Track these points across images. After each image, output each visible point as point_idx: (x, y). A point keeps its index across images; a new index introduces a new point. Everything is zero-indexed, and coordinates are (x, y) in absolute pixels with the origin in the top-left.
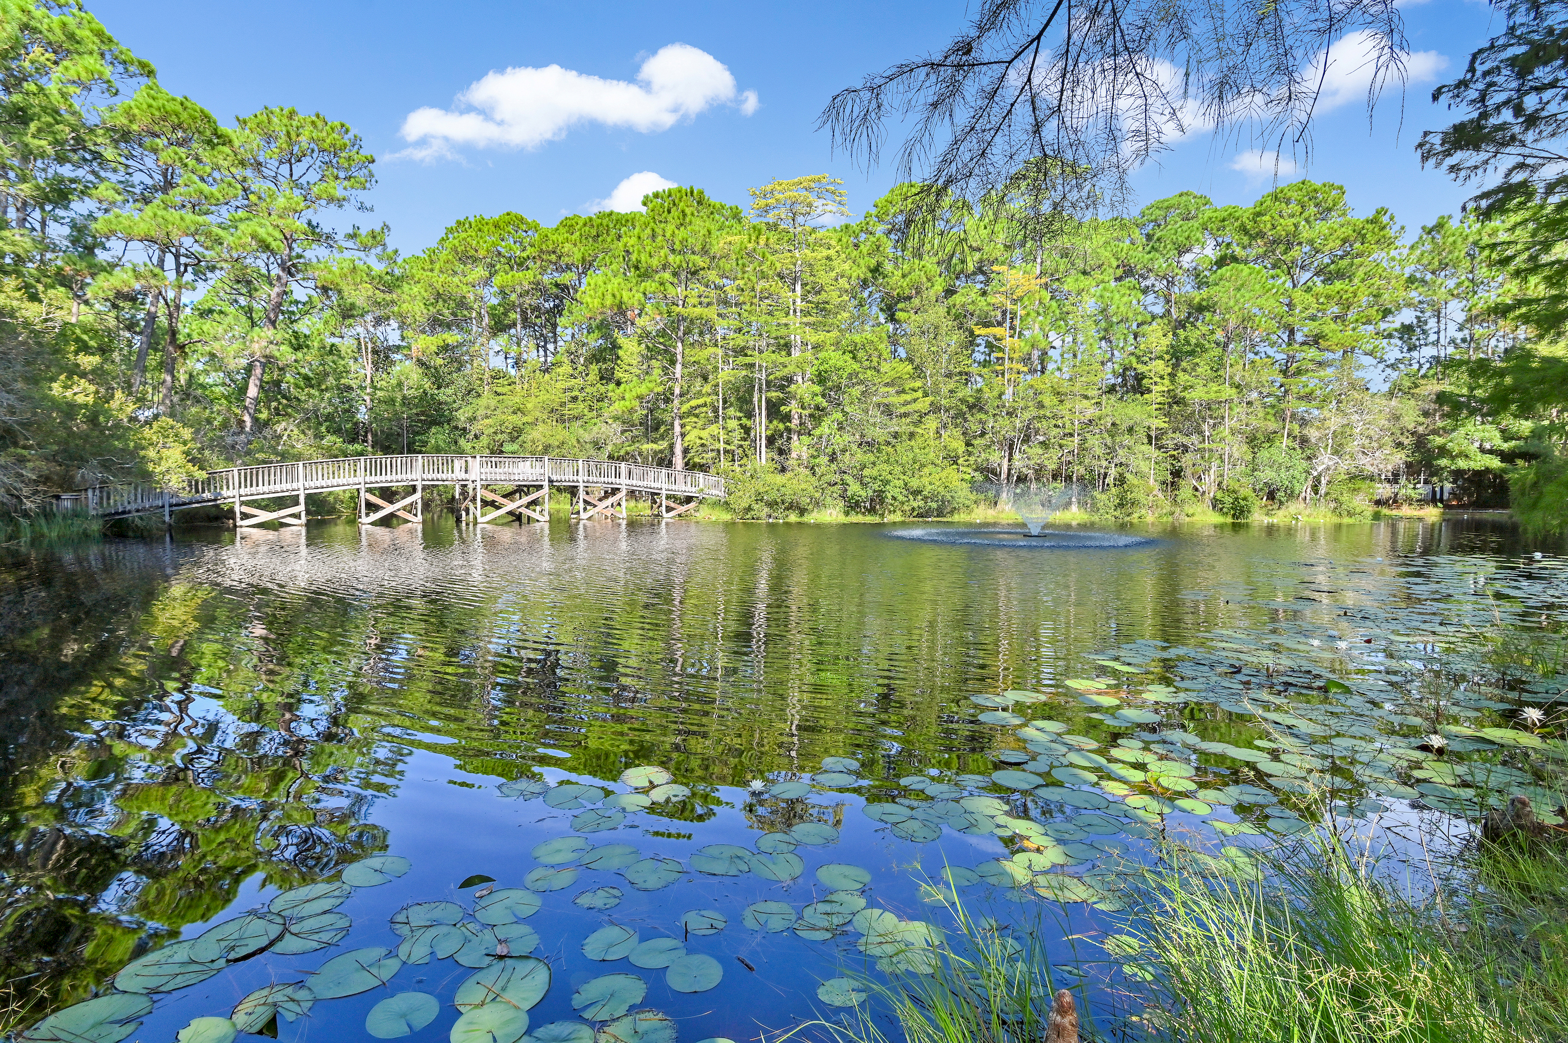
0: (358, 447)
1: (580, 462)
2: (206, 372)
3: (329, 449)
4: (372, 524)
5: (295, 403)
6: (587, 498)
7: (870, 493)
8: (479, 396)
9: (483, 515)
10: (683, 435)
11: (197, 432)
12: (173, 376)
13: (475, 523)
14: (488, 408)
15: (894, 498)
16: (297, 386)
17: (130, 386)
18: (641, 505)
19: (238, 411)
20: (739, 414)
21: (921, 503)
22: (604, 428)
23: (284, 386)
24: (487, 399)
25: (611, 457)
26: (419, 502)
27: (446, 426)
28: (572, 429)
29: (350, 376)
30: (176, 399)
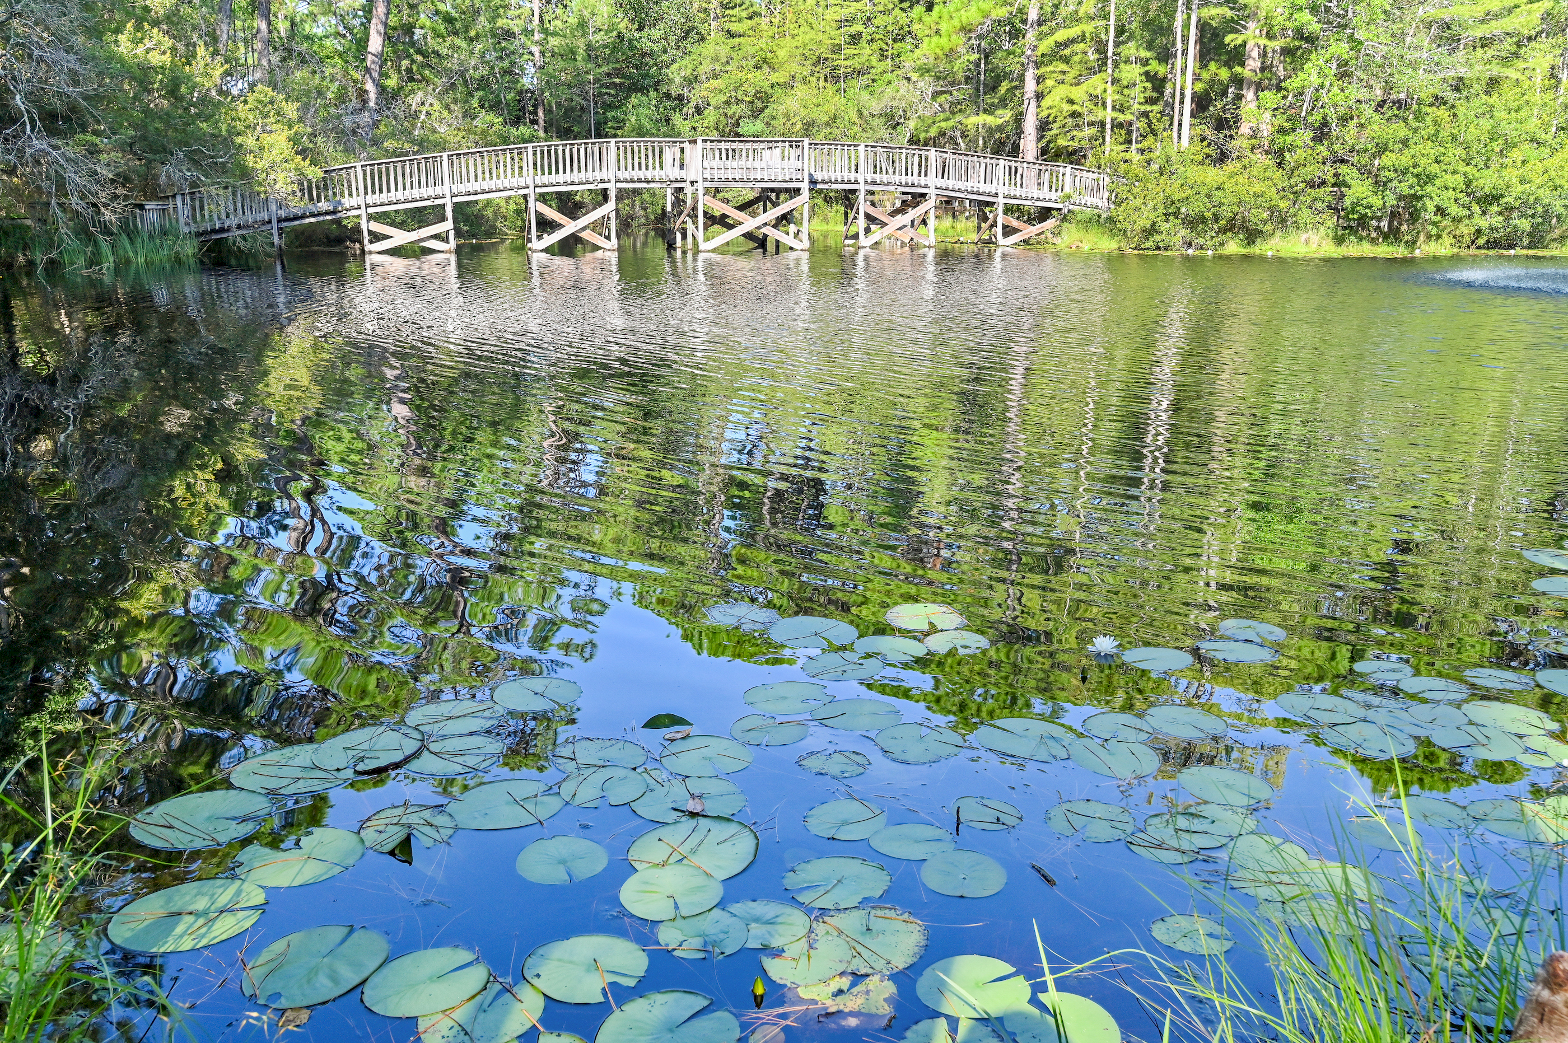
0: (524, 130)
1: (861, 149)
2: (313, 16)
3: (484, 133)
4: (546, 250)
5: (434, 61)
6: (872, 211)
7: (1391, 200)
8: (703, 39)
9: (707, 239)
10: (1039, 96)
11: (305, 109)
12: (269, 23)
13: (697, 252)
14: (715, 59)
15: (1440, 211)
16: (438, 35)
17: (215, 40)
18: (962, 224)
19: (357, 76)
20: (1144, 54)
21: (1497, 221)
22: (904, 87)
23: (418, 33)
24: (715, 46)
25: (914, 141)
26: (613, 215)
27: (653, 94)
28: (850, 92)
29: (511, 13)
30: (275, 58)
